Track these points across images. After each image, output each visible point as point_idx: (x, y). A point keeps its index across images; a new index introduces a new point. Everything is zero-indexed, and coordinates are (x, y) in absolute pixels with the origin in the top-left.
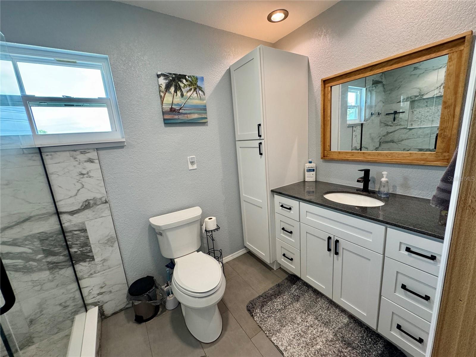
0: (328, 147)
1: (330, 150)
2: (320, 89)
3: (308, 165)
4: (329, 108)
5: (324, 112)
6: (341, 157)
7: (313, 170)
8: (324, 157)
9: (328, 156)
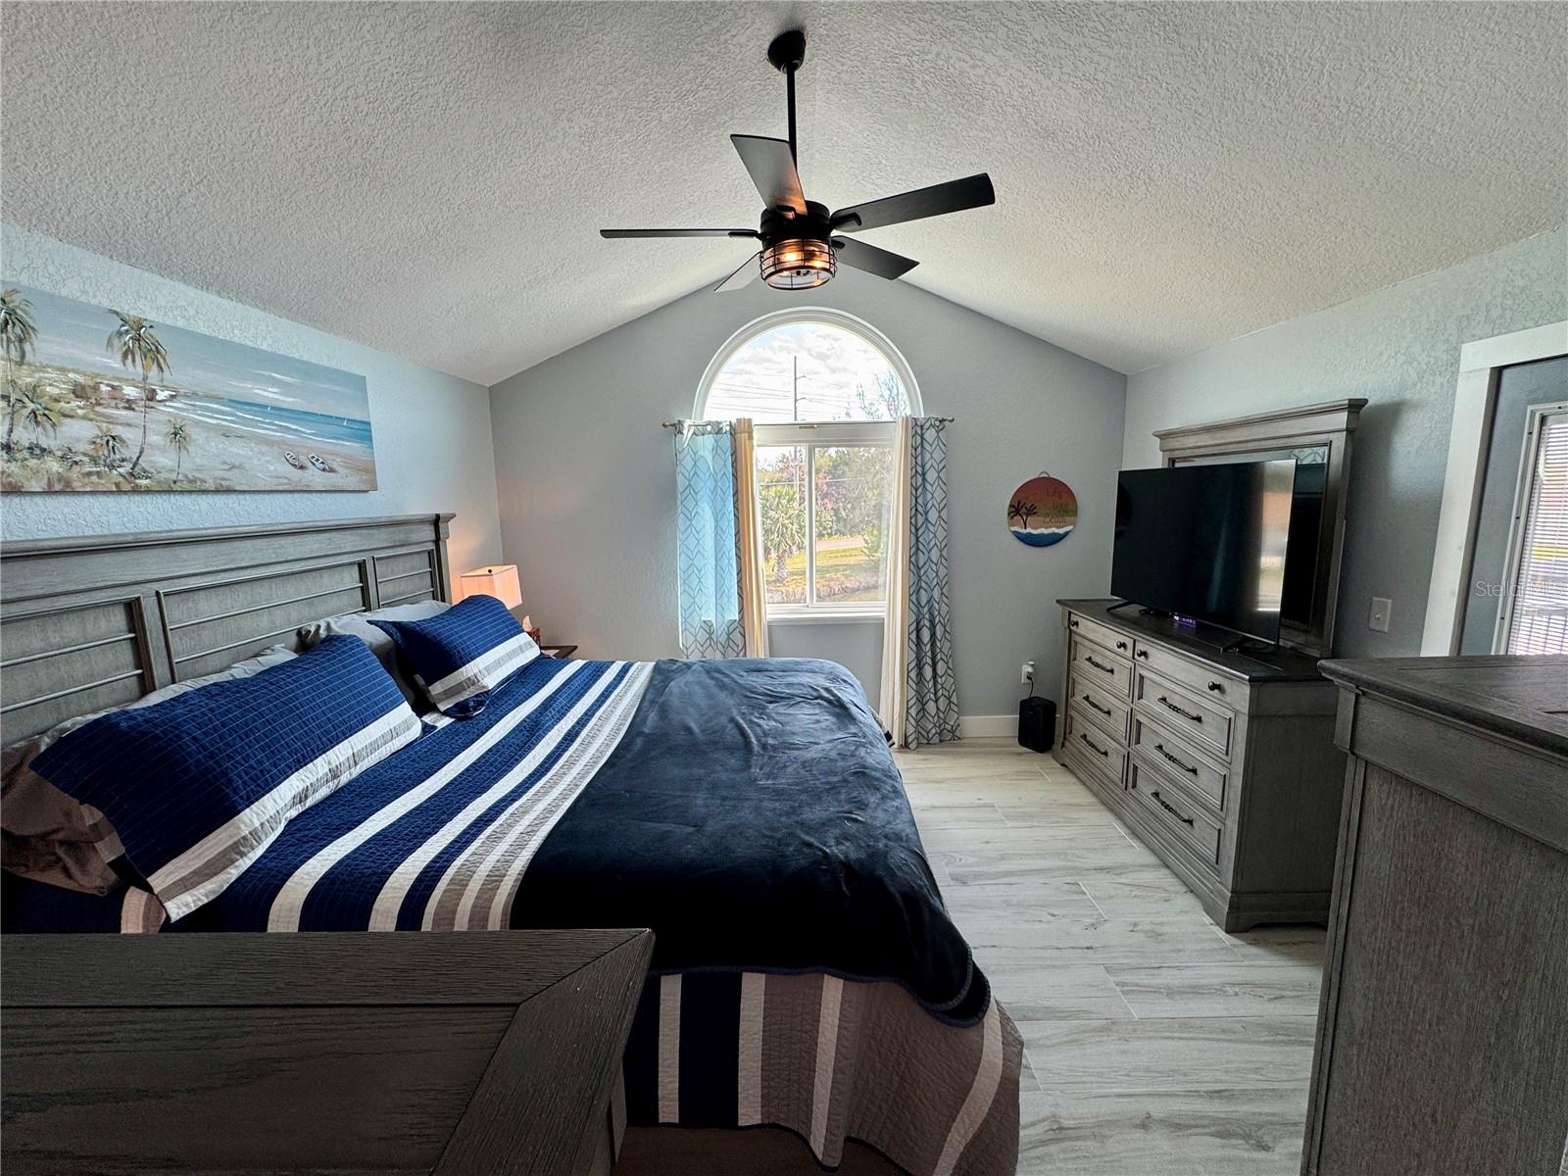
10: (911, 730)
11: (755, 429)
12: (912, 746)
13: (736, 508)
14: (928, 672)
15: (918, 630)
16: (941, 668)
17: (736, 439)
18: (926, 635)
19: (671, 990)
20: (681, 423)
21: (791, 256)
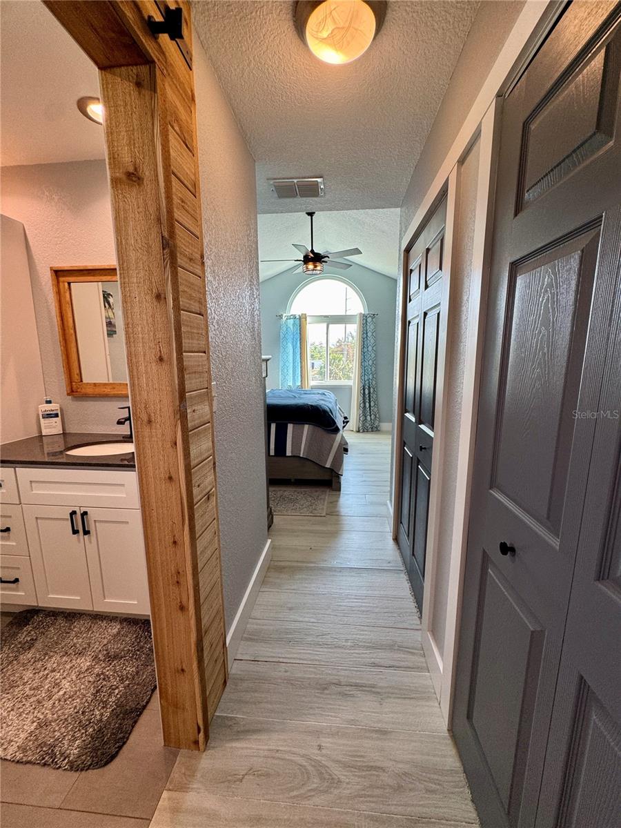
0: (76, 377)
1: (82, 381)
2: (51, 283)
3: (45, 407)
4: (70, 314)
5: (62, 320)
6: (98, 391)
7: (56, 415)
8: (73, 391)
9: (79, 390)
10: (361, 425)
11: (308, 318)
12: (361, 431)
13: (301, 345)
14: (367, 405)
15: (364, 390)
16: (372, 404)
17: (301, 321)
18: (367, 392)
19: (273, 426)
20: (282, 315)
21: (311, 266)
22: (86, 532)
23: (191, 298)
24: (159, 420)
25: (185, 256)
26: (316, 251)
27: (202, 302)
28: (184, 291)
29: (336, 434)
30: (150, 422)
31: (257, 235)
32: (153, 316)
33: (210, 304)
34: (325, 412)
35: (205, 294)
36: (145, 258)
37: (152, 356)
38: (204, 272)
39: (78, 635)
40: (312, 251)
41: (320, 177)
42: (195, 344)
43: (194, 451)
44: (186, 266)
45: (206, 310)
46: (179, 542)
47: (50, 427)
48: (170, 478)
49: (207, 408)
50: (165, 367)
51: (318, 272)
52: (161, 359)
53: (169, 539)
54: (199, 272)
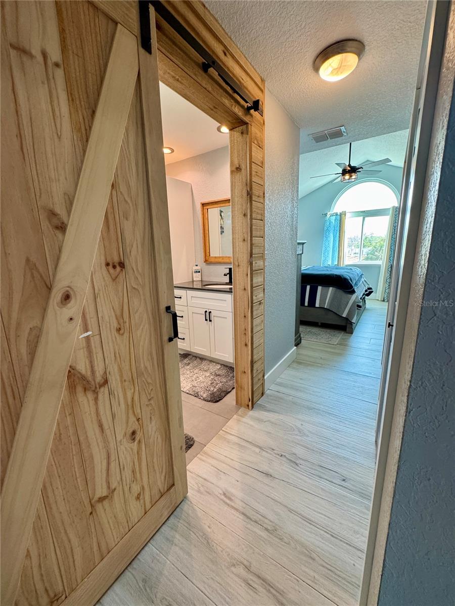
0: (208, 254)
1: (210, 256)
2: (200, 209)
3: (195, 268)
4: (207, 224)
5: (204, 227)
6: (217, 260)
7: (199, 272)
8: (206, 261)
9: (208, 260)
10: (386, 296)
11: (347, 214)
12: (385, 301)
13: (339, 235)
17: (341, 217)
19: (308, 288)
20: (327, 213)
21: (347, 177)
22: (210, 321)
23: (258, 213)
24: (242, 265)
25: (256, 196)
26: (352, 165)
27: (263, 215)
28: (255, 211)
29: (352, 294)
30: (239, 266)
31: (299, 171)
32: (242, 223)
33: (267, 214)
34: (345, 280)
35: (264, 211)
36: (240, 200)
37: (241, 239)
38: (264, 201)
39: (204, 365)
40: (349, 165)
41: (342, 126)
42: (258, 234)
43: (255, 280)
44: (257, 200)
45: (264, 218)
46: (247, 317)
47: (197, 277)
48: (245, 289)
49: (262, 263)
50: (246, 243)
51: (353, 180)
52: (244, 240)
53: (243, 315)
54: (262, 201)
